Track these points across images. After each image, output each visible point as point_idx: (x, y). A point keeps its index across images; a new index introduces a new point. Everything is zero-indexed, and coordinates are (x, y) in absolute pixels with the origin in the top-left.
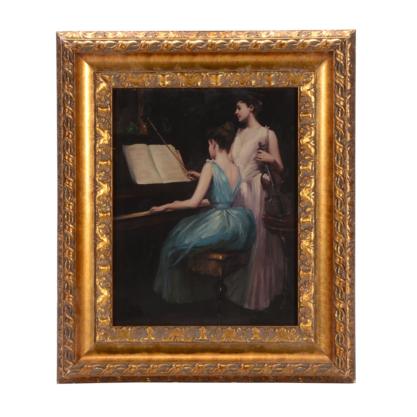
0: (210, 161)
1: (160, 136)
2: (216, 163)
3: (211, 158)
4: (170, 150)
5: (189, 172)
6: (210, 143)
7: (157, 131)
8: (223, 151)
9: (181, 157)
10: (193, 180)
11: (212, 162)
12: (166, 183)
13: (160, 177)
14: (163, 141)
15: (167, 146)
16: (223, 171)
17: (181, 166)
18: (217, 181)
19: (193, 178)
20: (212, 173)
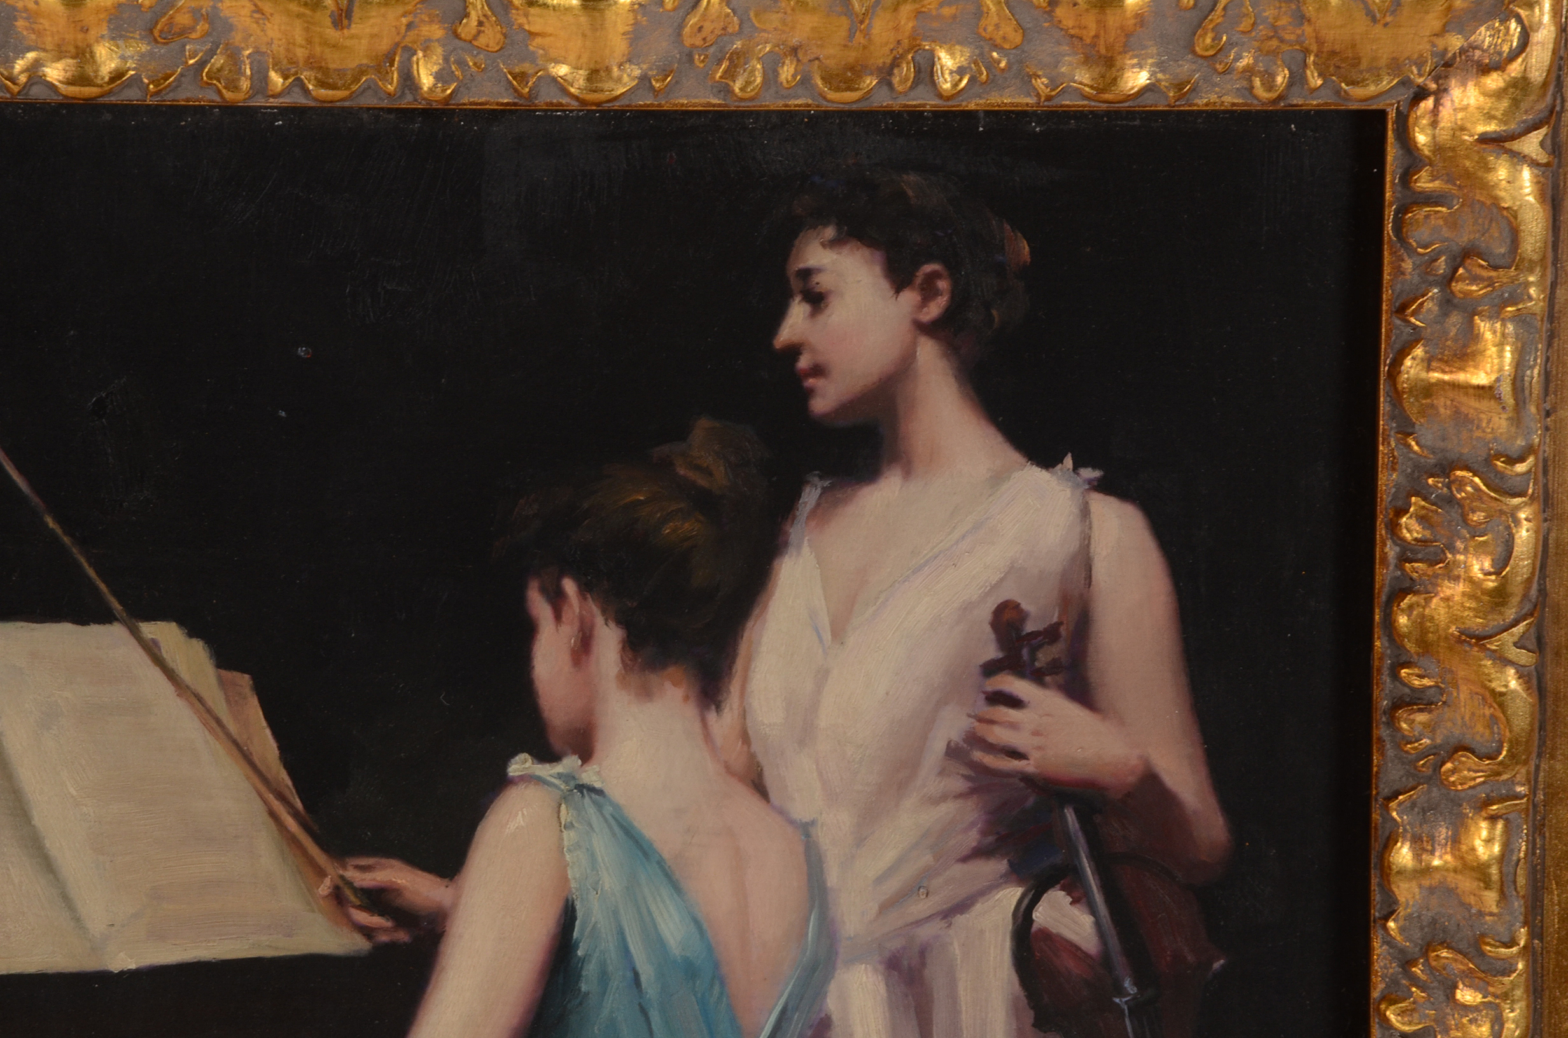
0: (545, 771)
1: (66, 540)
2: (599, 792)
3: (556, 743)
4: (170, 674)
5: (351, 874)
6: (539, 607)
7: (36, 500)
8: (668, 685)
9: (268, 732)
10: (384, 938)
11: (560, 776)
12: (133, 966)
13: (77, 920)
14: (96, 589)
15: (135, 633)
16: (661, 863)
17: (272, 814)
18: (610, 945)
19: (388, 924)
20: (563, 867)
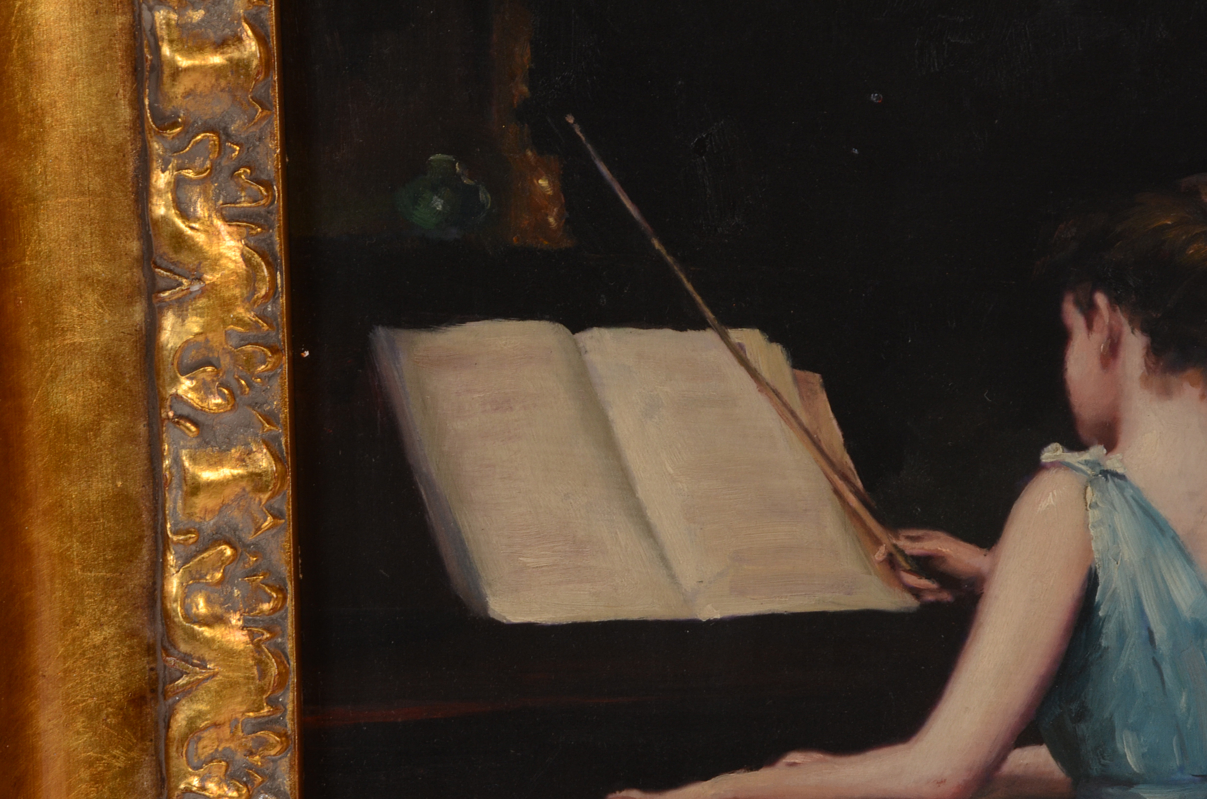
0: (1074, 458)
1: (669, 259)
2: (1122, 477)
3: (1084, 434)
4: (753, 373)
5: (902, 543)
6: (1074, 317)
7: (645, 225)
8: (1187, 386)
9: (835, 423)
10: (930, 598)
11: (1087, 463)
12: (718, 616)
13: (673, 577)
14: (693, 300)
15: (725, 338)
16: (1175, 538)
17: (836, 492)
18: (1128, 607)
19: (933, 585)
20: (1087, 541)
